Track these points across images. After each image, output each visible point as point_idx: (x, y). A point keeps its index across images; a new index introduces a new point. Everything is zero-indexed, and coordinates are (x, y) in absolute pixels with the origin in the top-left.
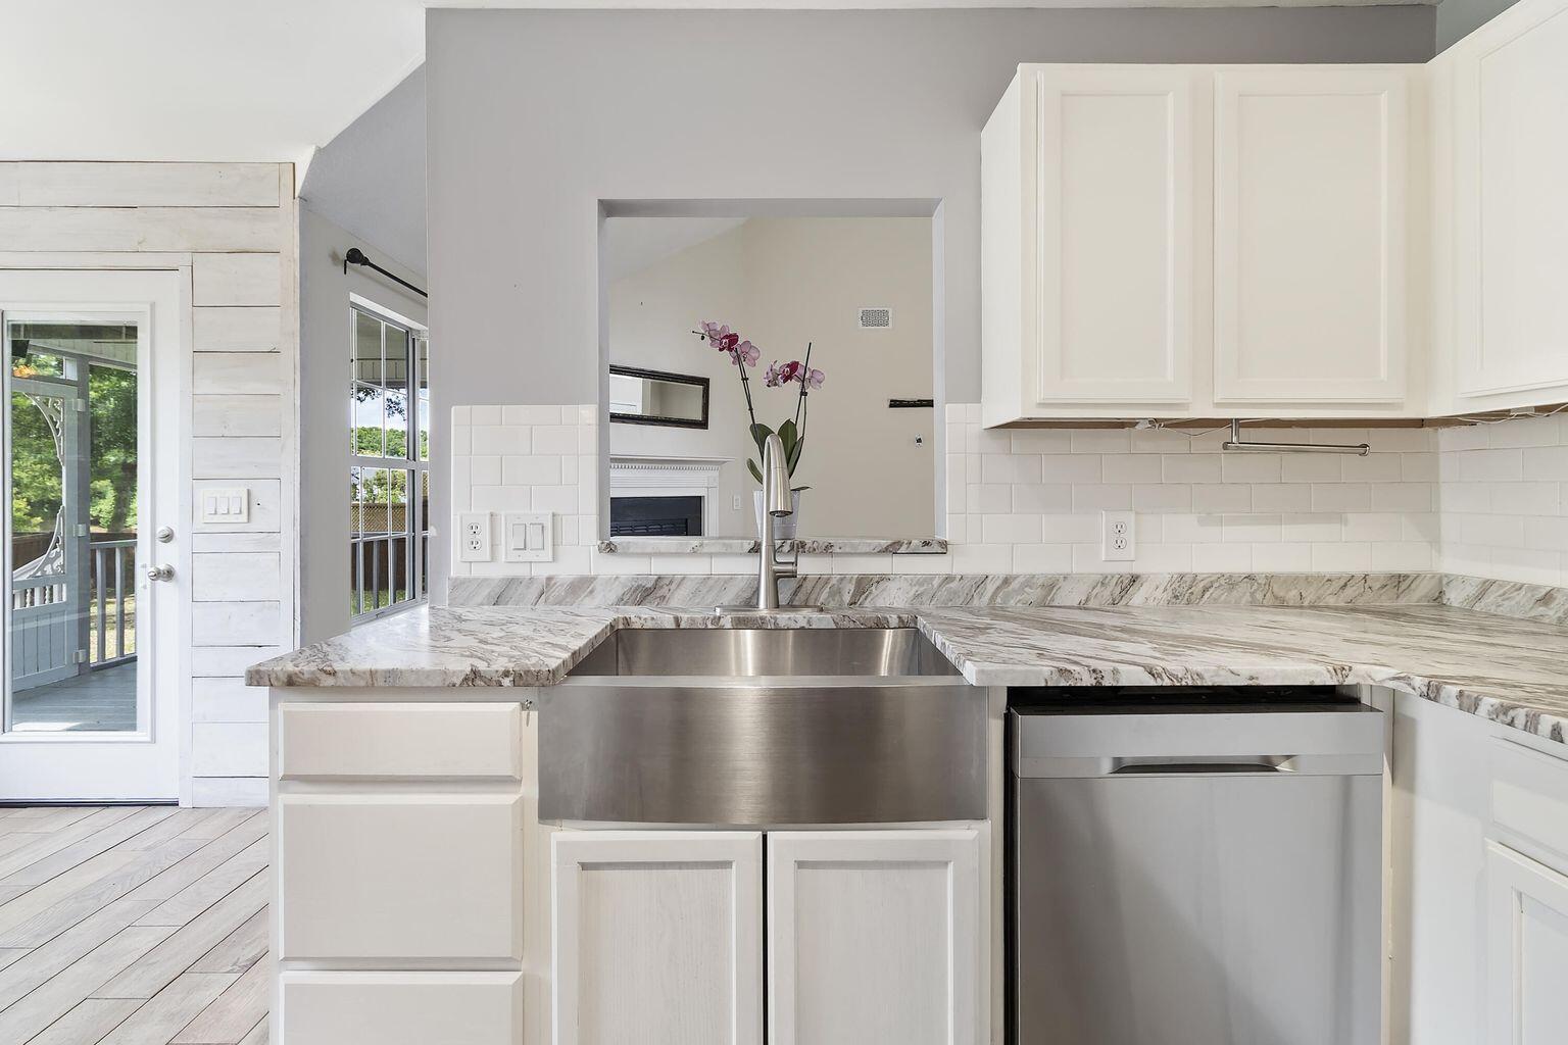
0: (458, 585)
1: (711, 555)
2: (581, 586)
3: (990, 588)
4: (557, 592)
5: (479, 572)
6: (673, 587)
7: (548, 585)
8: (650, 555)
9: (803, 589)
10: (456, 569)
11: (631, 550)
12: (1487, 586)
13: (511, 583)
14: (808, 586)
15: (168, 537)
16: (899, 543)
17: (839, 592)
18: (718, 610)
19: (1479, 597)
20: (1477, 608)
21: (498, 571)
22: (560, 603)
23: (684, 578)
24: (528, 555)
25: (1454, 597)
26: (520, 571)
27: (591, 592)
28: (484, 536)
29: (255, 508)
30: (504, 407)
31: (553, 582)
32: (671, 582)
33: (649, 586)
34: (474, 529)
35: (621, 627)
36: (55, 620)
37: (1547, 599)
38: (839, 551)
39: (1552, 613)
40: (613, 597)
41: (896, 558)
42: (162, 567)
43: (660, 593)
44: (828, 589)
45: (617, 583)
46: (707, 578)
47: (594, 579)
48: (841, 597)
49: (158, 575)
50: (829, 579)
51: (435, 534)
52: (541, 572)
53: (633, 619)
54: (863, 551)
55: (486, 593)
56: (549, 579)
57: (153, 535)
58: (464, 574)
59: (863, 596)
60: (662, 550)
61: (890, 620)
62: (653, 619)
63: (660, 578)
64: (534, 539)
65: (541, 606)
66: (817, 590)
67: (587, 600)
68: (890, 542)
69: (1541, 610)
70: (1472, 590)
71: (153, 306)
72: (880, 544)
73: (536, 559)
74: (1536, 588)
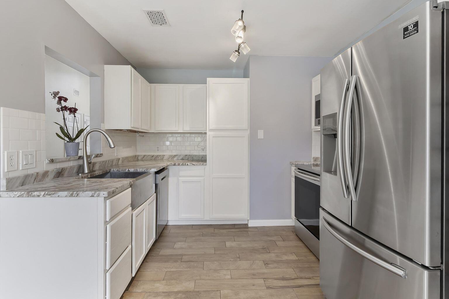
2: (45, 174)
3: (107, 162)
4: (39, 177)
6: (65, 171)
11: (57, 161)
12: (145, 156)
13: (27, 177)
19: (143, 158)
20: (143, 159)
22: (40, 181)
23: (67, 168)
25: (140, 158)
27: (48, 176)
31: (38, 174)
33: (60, 171)
37: (153, 156)
39: (153, 158)
40: (52, 177)
43: (62, 173)
45: (54, 172)
47: (48, 171)
52: (35, 171)
60: (63, 160)
63: (62, 169)
65: (35, 183)
67: (47, 179)
69: (152, 158)
70: (142, 157)
74: (151, 155)
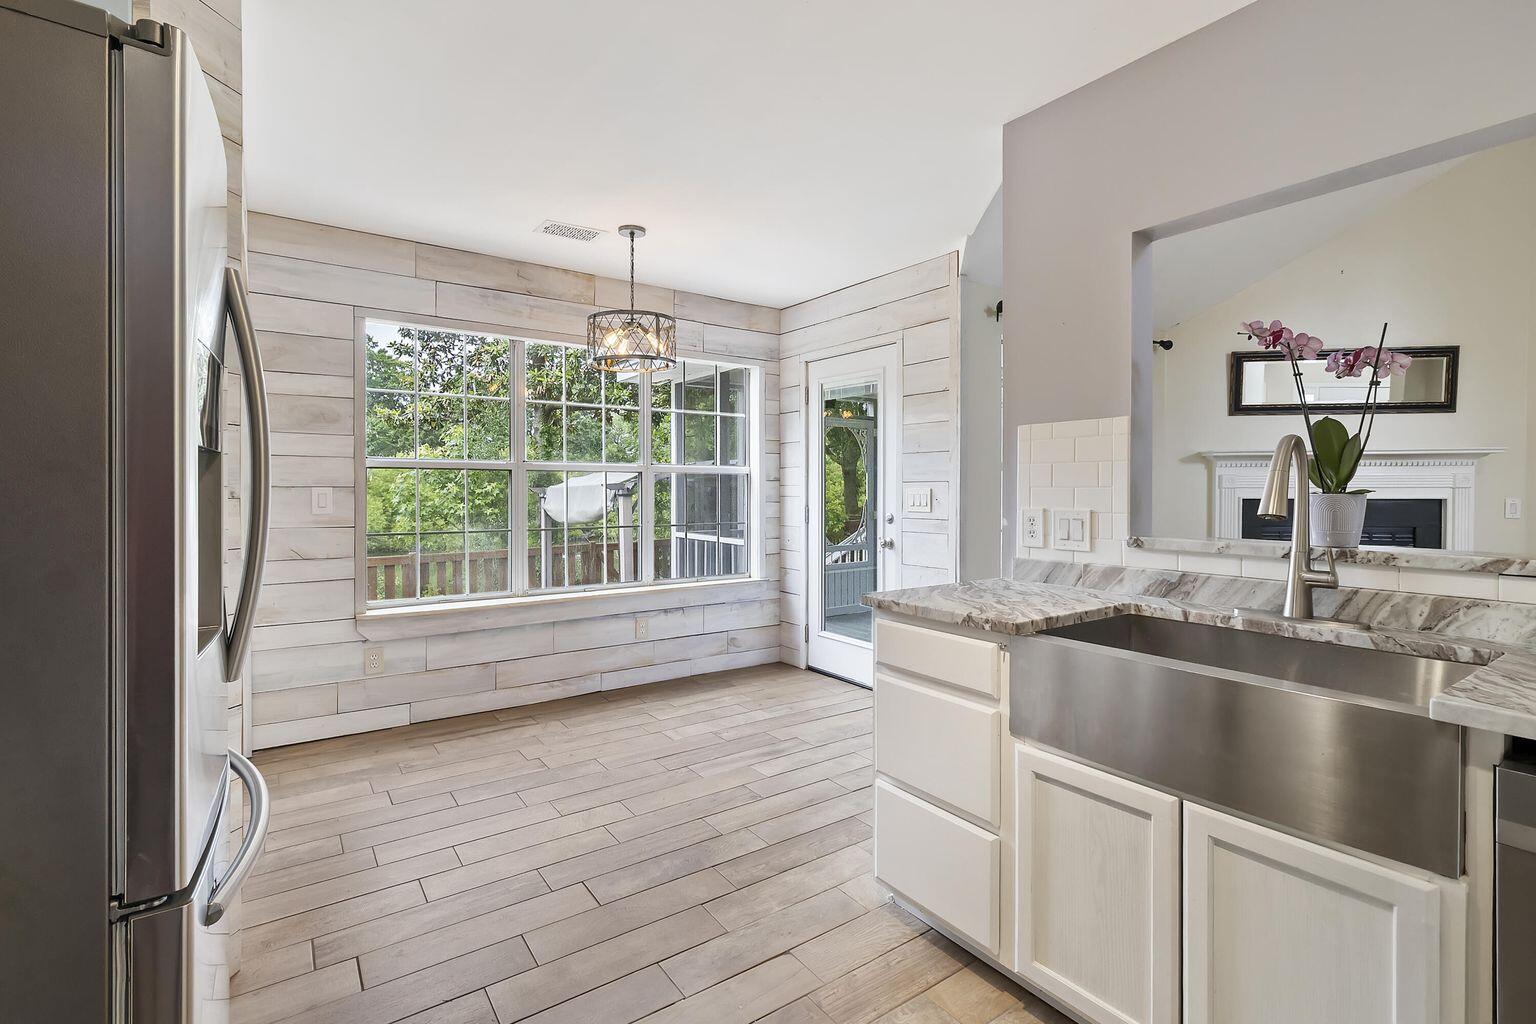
0: (1020, 564)
1: (1241, 558)
2: (1113, 574)
4: (1093, 578)
5: (1036, 555)
6: (1198, 584)
7: (1085, 571)
8: (1177, 553)
9: (1353, 604)
10: (1020, 553)
11: (1156, 547)
13: (1056, 566)
14: (1360, 601)
15: (891, 521)
16: (1508, 563)
17: (1406, 612)
18: (1236, 611)
21: (1048, 556)
22: (1094, 587)
23: (1209, 578)
24: (1070, 545)
26: (1066, 558)
27: (1121, 580)
28: (1039, 528)
29: (934, 502)
30: (1054, 424)
31: (1089, 569)
32: (1195, 580)
33: (1174, 581)
34: (1032, 521)
35: (1133, 612)
36: (836, 572)
38: (1405, 564)
40: (1140, 588)
41: (1502, 580)
42: (888, 540)
43: (1184, 589)
44: (1388, 608)
45: (1144, 575)
46: (1234, 580)
47: (1124, 569)
48: (1409, 618)
49: (885, 545)
50: (1390, 596)
51: (1006, 523)
52: (1081, 560)
53: (1144, 607)
54: (1444, 567)
55: (1040, 571)
56: (1086, 566)
57: (884, 520)
58: (1025, 556)
59: (1443, 623)
60: (1187, 549)
61: (1458, 651)
62: (1162, 609)
63: (1184, 575)
64: (1076, 534)
65: (1079, 587)
66: (1373, 607)
67: (1117, 587)
68: (1489, 559)
71: (884, 368)
72: (1472, 562)
73: (1076, 548)
